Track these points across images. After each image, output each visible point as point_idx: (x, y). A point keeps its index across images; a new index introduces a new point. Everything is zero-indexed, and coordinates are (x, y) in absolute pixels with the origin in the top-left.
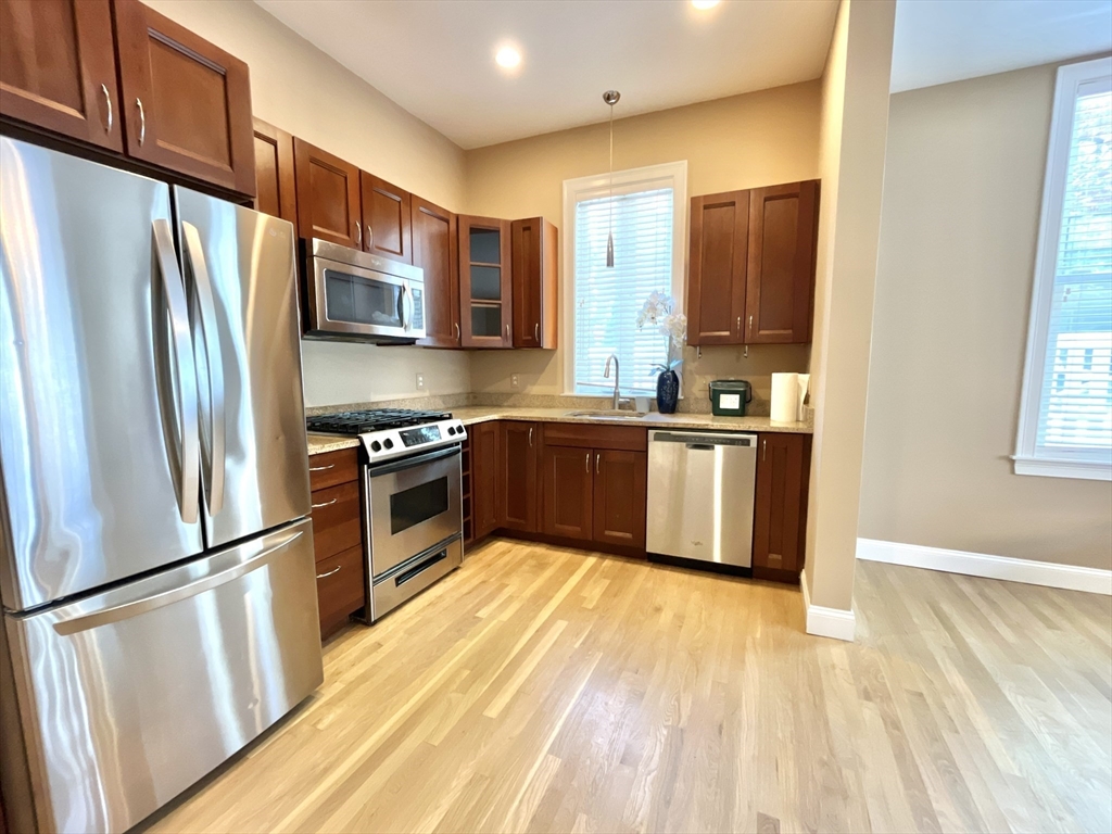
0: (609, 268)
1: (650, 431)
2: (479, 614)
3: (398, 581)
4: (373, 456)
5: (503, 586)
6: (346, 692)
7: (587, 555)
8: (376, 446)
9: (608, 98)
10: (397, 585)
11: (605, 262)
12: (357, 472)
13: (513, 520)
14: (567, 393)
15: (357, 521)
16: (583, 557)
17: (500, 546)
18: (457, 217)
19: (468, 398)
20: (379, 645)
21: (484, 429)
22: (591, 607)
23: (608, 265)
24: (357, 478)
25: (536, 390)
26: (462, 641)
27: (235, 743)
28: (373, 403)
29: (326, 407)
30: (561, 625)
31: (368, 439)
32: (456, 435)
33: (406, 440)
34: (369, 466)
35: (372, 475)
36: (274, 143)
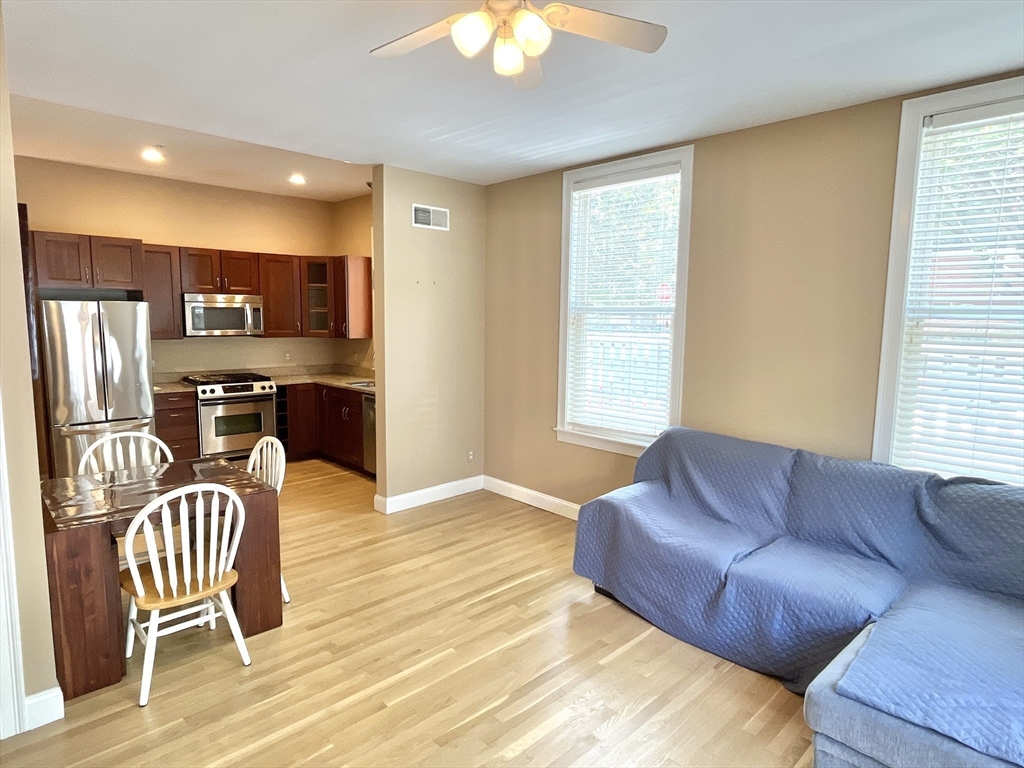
1: (363, 395)
4: (201, 396)
8: (204, 392)
15: (195, 426)
18: (299, 258)
24: (195, 406)
31: (200, 388)
32: (267, 390)
33: (226, 390)
34: (201, 400)
35: (203, 405)
36: (169, 254)
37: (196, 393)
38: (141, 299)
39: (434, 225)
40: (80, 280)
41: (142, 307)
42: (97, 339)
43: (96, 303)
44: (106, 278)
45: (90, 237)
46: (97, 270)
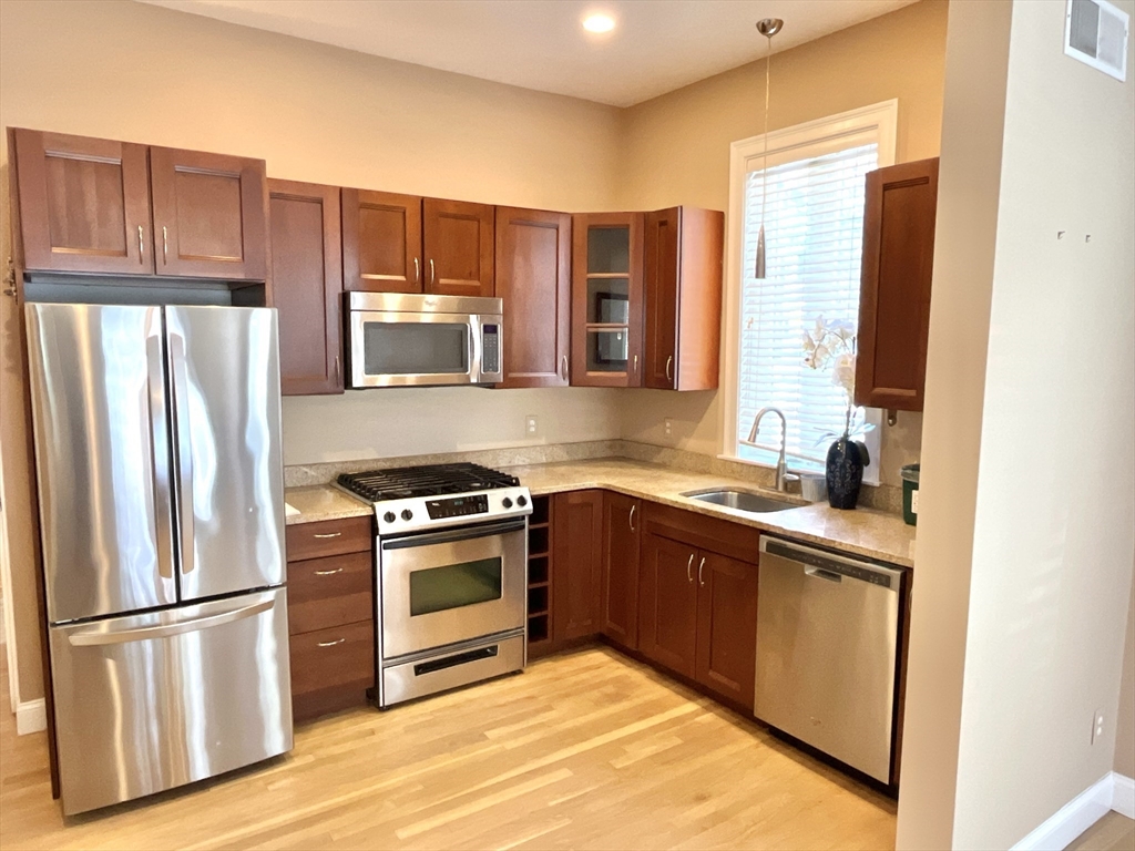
0: (759, 281)
1: (762, 536)
2: (488, 734)
3: (420, 670)
4: (384, 528)
5: (549, 708)
6: (310, 767)
7: (690, 699)
8: (390, 517)
9: (763, 29)
10: (417, 674)
11: (754, 272)
12: (370, 543)
13: (613, 626)
14: (727, 455)
15: (369, 595)
16: (681, 699)
17: (597, 657)
18: (572, 218)
19: (610, 447)
20: (373, 732)
21: (574, 500)
22: (618, 767)
23: (757, 276)
24: (370, 548)
25: (692, 444)
26: (447, 754)
27: (201, 771)
28: (457, 454)
29: (394, 459)
30: (564, 774)
31: (382, 507)
32: (515, 509)
33: (434, 511)
34: (383, 537)
35: (386, 547)
36: (321, 202)
37: (373, 518)
38: (260, 302)
39: (1103, 57)
40: (126, 254)
41: (262, 321)
42: (159, 396)
43: (157, 310)
44: (183, 252)
45: (149, 149)
46: (164, 231)
